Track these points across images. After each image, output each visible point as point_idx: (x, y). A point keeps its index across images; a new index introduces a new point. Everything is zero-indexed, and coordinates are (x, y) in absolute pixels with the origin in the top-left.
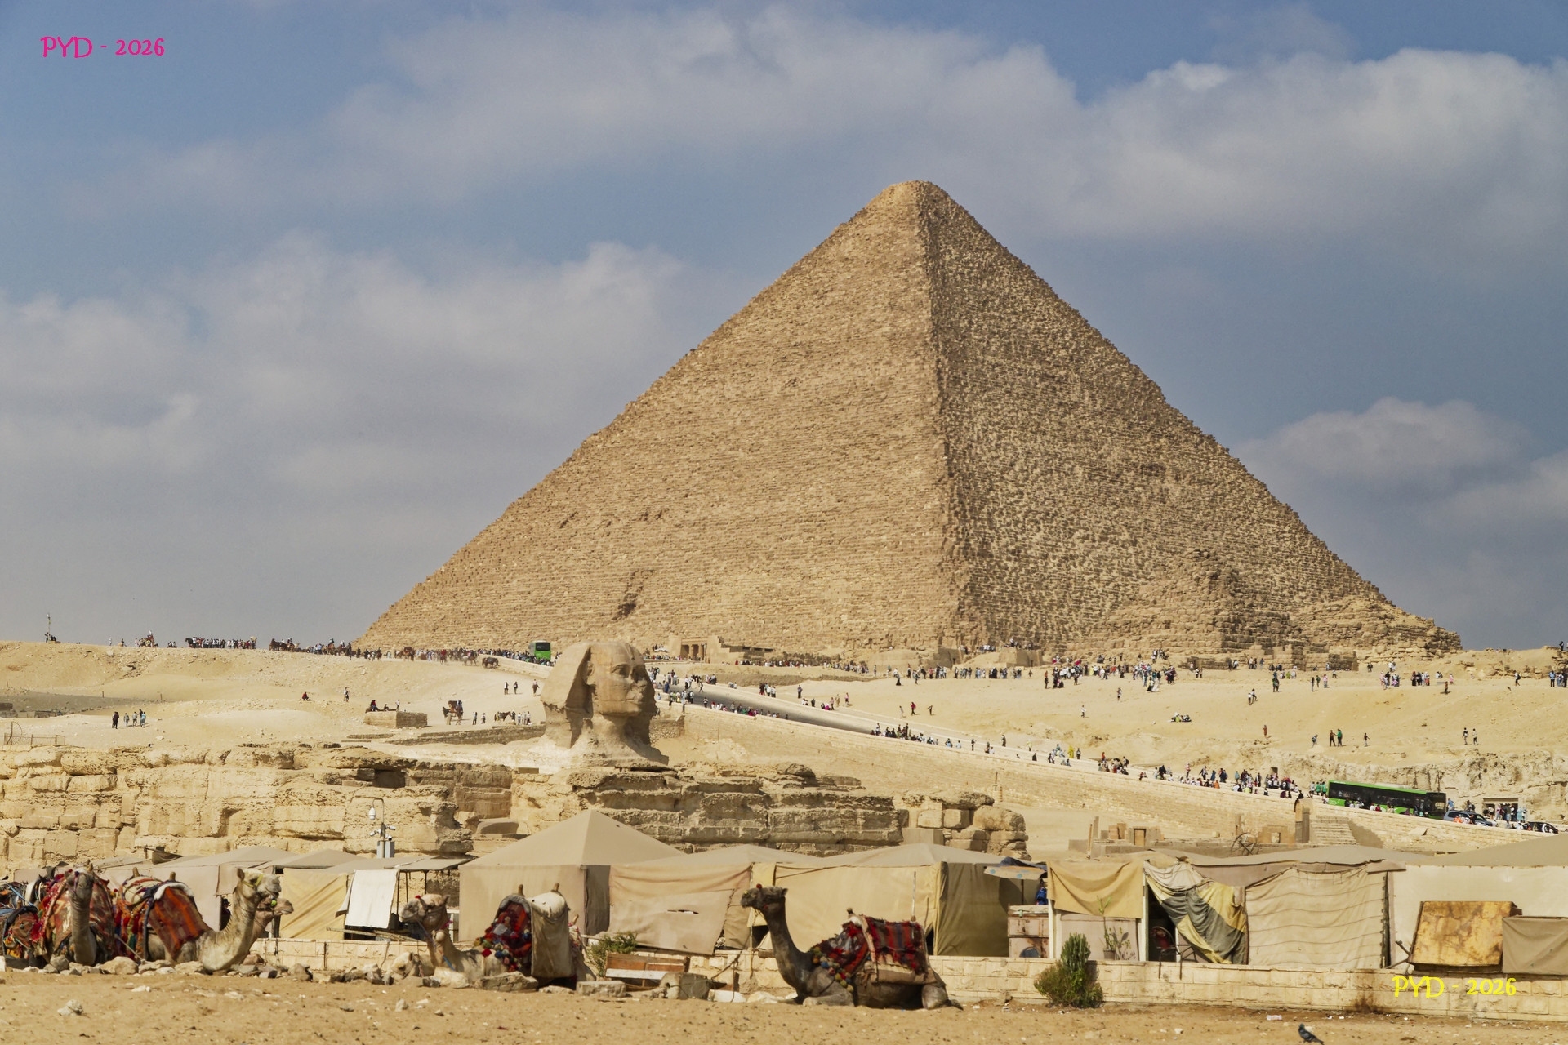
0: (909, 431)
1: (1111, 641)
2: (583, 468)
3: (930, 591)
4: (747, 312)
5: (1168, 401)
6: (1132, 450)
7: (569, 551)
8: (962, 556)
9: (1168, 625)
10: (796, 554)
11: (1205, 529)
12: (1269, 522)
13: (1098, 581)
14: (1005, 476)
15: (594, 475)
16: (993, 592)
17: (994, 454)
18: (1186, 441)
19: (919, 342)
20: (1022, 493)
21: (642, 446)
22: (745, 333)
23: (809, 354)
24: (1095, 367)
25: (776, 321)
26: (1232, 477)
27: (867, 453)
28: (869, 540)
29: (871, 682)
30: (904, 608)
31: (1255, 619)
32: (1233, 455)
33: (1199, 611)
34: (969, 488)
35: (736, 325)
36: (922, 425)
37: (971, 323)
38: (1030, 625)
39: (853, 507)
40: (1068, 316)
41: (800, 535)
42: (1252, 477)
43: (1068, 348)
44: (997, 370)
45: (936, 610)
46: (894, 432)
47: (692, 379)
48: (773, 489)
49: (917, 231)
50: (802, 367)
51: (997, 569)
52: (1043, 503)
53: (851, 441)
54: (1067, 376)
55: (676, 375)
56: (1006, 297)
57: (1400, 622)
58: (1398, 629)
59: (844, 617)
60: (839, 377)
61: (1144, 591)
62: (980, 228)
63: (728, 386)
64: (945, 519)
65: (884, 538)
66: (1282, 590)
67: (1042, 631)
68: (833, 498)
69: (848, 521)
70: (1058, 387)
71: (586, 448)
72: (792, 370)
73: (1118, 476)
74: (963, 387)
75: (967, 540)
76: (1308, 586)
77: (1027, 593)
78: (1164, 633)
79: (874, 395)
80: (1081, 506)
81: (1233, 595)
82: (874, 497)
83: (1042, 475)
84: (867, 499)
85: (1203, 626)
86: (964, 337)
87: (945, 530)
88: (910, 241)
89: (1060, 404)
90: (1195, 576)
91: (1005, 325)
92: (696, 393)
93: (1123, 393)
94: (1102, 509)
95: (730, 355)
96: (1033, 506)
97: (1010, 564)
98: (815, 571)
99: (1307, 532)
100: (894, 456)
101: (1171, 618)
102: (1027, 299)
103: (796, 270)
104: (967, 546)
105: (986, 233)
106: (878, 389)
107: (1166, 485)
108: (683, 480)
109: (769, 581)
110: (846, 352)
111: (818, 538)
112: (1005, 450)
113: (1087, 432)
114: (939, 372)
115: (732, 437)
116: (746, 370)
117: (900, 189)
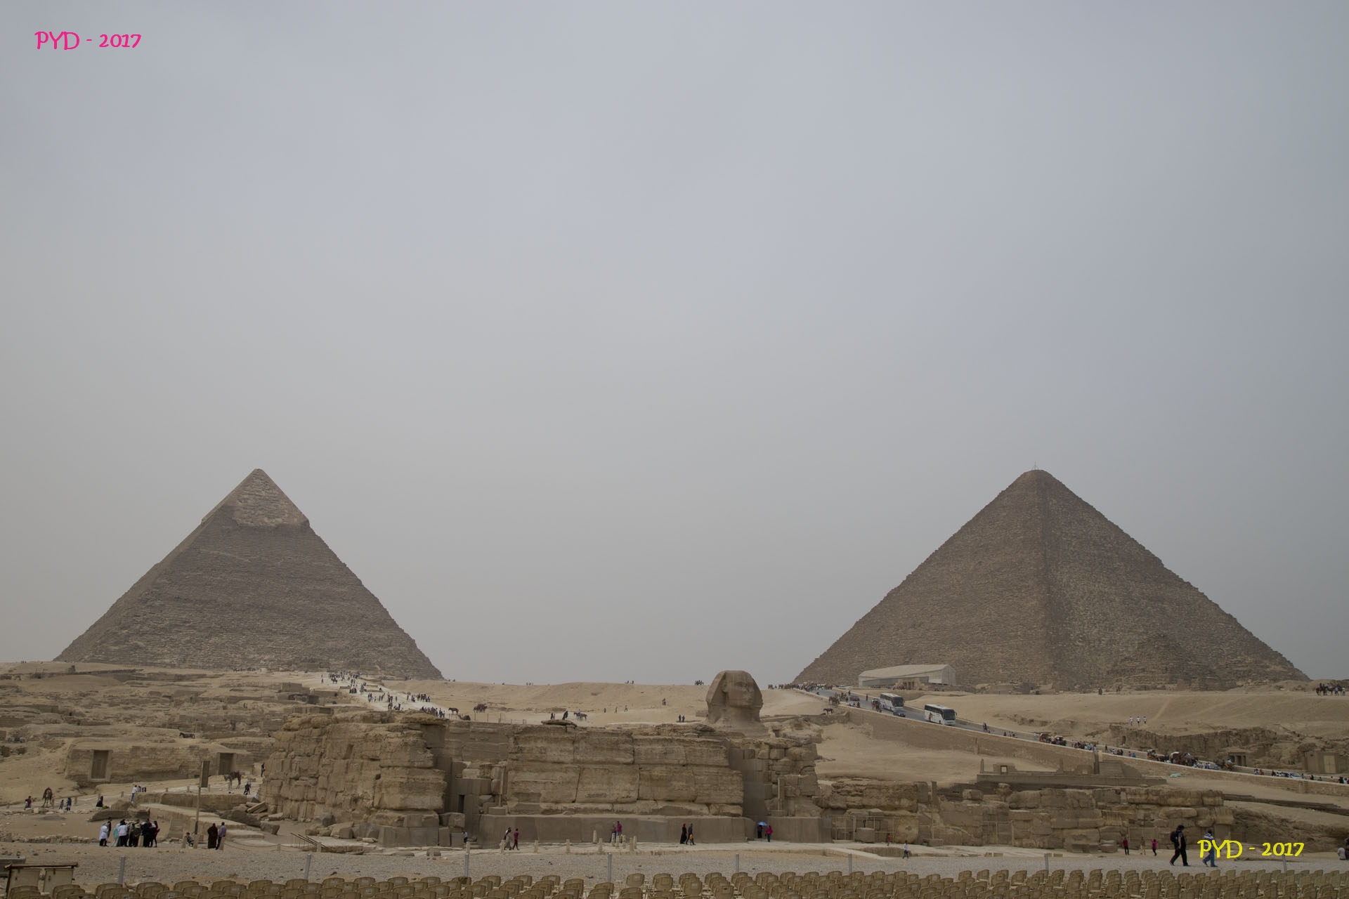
0: (1030, 583)
4: (961, 532)
5: (1165, 567)
6: (1146, 590)
7: (880, 643)
9: (1143, 670)
10: (979, 641)
12: (1220, 622)
14: (1078, 603)
16: (1071, 658)
17: (1073, 593)
18: (1175, 585)
19: (1036, 543)
20: (1087, 611)
21: (913, 594)
22: (958, 542)
23: (987, 550)
25: (973, 536)
26: (1200, 601)
27: (1012, 594)
28: (1012, 634)
35: (955, 539)
36: (1037, 580)
37: (1062, 532)
39: (1005, 619)
40: (1112, 528)
41: (981, 633)
44: (1076, 554)
46: (1024, 584)
47: (936, 563)
48: (970, 612)
49: (1036, 492)
51: (1073, 646)
53: (1005, 589)
54: (1112, 556)
56: (1080, 520)
59: (1001, 670)
60: (1000, 560)
62: (1067, 489)
63: (951, 566)
64: (1047, 623)
65: (1019, 633)
68: (996, 615)
69: (1003, 625)
70: (1107, 561)
71: (889, 597)
72: (979, 558)
73: (1138, 602)
74: (1057, 562)
75: (1058, 633)
78: (1141, 675)
79: (1016, 567)
81: (1176, 656)
82: (1014, 614)
83: (1098, 602)
84: (1011, 615)
86: (1058, 539)
87: (1047, 628)
88: (1033, 497)
89: (1108, 569)
90: (1156, 647)
91: (1080, 533)
92: (937, 570)
93: (1142, 563)
94: (1130, 617)
95: (952, 553)
96: (1093, 617)
99: (1241, 628)
102: (1091, 521)
104: (1058, 636)
106: (1017, 564)
110: (1003, 548)
112: (1079, 591)
113: (1122, 581)
114: (1045, 556)
115: (952, 588)
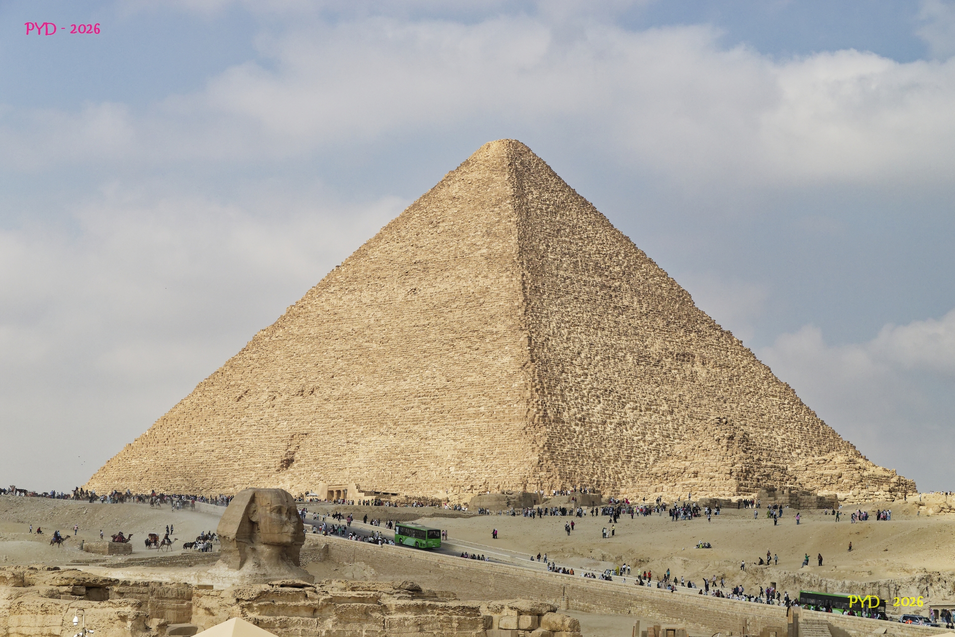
0: (501, 328)
1: (653, 487)
2: (254, 356)
3: (517, 449)
4: (379, 237)
5: (696, 305)
6: (670, 342)
7: (243, 419)
8: (541, 422)
9: (696, 474)
10: (416, 421)
11: (725, 402)
12: (773, 396)
13: (644, 441)
14: (574, 362)
15: (263, 361)
16: (565, 450)
17: (566, 345)
18: (710, 335)
19: (509, 261)
20: (587, 375)
21: (299, 339)
22: (377, 254)
23: (426, 270)
24: (642, 279)
25: (401, 244)
26: (745, 362)
27: (469, 344)
28: (471, 410)
29: (471, 518)
30: (497, 462)
31: (762, 470)
32: (746, 345)
33: (719, 464)
34: (546, 371)
35: (371, 247)
36: (511, 323)
37: (548, 246)
38: (593, 474)
39: (459, 385)
40: (621, 241)
41: (418, 407)
42: (760, 362)
43: (621, 265)
44: (568, 281)
45: (521, 464)
46: (490, 328)
47: (337, 288)
48: (398, 372)
49: (507, 176)
50: (420, 279)
51: (567, 432)
52: (603, 382)
53: (458, 336)
54: (620, 286)
55: (325, 285)
56: (574, 226)
57: (871, 472)
58: (869, 477)
59: (452, 469)
60: (449, 287)
61: (678, 449)
62: (555, 175)
63: (365, 293)
64: (528, 394)
65: (482, 409)
66: (783, 448)
67: (602, 479)
68: (444, 379)
69: (455, 396)
70: (613, 294)
71: (256, 341)
72: (413, 282)
73: (659, 361)
74: (542, 294)
75: (545, 410)
76: (802, 445)
77: (591, 451)
78: (693, 480)
79: (475, 300)
80: (631, 384)
81: (745, 452)
82: (474, 378)
83: (602, 361)
84: (469, 379)
85: (722, 476)
86: (543, 257)
87: (528, 402)
88: (503, 185)
89: (615, 307)
90: (716, 438)
91: (574, 248)
92: (340, 299)
93: (663, 299)
94: (647, 386)
95: (366, 271)
96: (595, 385)
97: (578, 429)
98: (430, 434)
99: (802, 404)
100: (490, 347)
101: (698, 469)
102: (590, 228)
103: (416, 206)
104: (545, 415)
105: (560, 178)
106: (477, 296)
107: (695, 368)
108: (330, 365)
109: (395, 441)
110: (454, 268)
111: (433, 409)
112: (574, 342)
113: (636, 328)
114: (524, 283)
115: (367, 332)
116: (378, 282)
117: (495, 145)
